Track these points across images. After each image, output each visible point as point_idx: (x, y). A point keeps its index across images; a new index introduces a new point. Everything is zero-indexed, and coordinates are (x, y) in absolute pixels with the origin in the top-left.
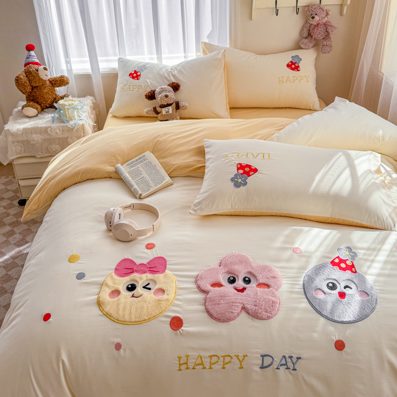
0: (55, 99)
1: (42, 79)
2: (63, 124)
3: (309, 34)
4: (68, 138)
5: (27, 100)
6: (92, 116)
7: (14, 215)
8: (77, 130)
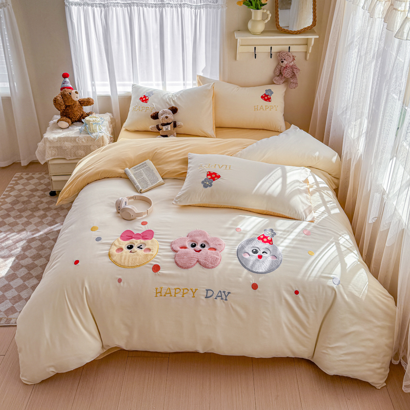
0: (82, 115)
1: (73, 100)
2: (88, 135)
3: (281, 73)
4: (91, 146)
5: (61, 116)
6: (110, 129)
7: (46, 203)
8: (98, 141)
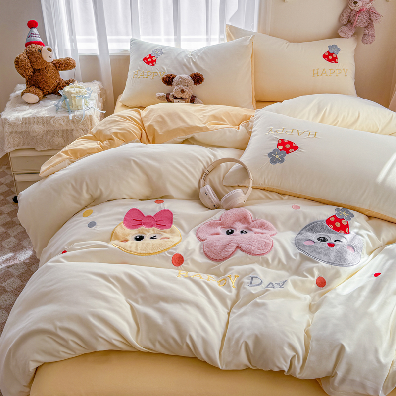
4: (73, 130)
5: (27, 85)
6: (100, 104)
7: (8, 214)
